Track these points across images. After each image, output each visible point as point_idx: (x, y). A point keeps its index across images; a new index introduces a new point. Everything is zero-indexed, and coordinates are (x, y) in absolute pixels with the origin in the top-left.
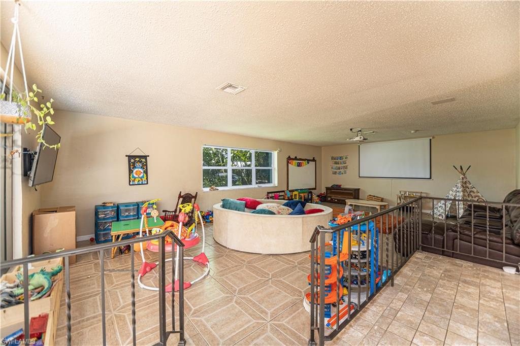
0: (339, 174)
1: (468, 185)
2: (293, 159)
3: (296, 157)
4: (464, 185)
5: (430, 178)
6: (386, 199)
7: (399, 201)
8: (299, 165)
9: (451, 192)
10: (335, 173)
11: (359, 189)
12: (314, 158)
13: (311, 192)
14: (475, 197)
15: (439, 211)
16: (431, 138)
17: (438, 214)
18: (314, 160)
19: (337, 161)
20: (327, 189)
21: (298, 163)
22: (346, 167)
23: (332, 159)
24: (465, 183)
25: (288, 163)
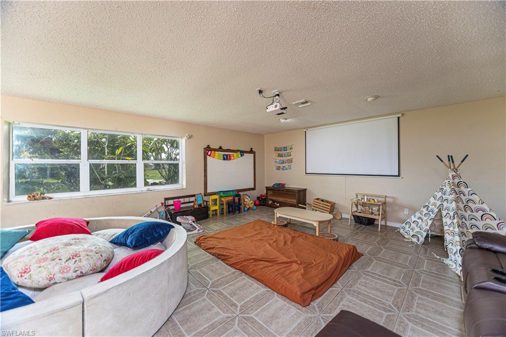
0: (283, 169)
1: (463, 188)
2: (215, 150)
3: (220, 148)
4: (457, 189)
5: (399, 176)
6: (338, 204)
7: (355, 209)
8: (226, 158)
9: (432, 200)
10: (278, 168)
11: (306, 190)
12: (251, 149)
13: (239, 196)
14: (477, 211)
15: (413, 229)
16: (400, 115)
17: (412, 233)
18: (251, 151)
19: (281, 152)
20: (268, 189)
21: (224, 155)
22: (291, 161)
23: (275, 151)
24: (458, 185)
25: (206, 155)
